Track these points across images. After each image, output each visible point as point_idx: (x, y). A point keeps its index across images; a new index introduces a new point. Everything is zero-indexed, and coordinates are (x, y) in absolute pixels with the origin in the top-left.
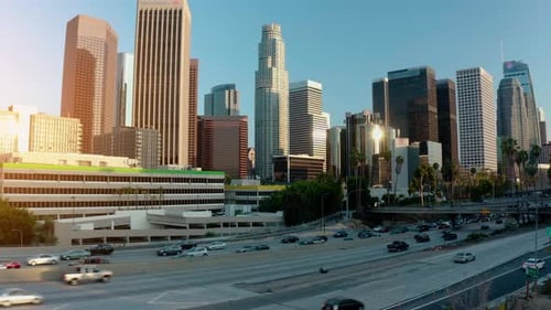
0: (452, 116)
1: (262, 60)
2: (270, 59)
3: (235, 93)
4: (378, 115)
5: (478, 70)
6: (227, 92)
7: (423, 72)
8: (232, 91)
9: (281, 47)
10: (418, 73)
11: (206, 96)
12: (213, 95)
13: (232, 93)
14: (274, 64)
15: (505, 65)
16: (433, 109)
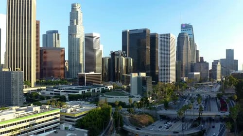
0: (156, 50)
1: (72, 21)
2: (75, 21)
3: (58, 35)
4: (125, 52)
5: (169, 34)
6: (54, 34)
7: (145, 31)
8: (57, 34)
9: (80, 15)
10: (143, 32)
11: (44, 35)
12: (47, 35)
13: (57, 35)
14: (77, 23)
15: (182, 25)
16: (148, 47)
